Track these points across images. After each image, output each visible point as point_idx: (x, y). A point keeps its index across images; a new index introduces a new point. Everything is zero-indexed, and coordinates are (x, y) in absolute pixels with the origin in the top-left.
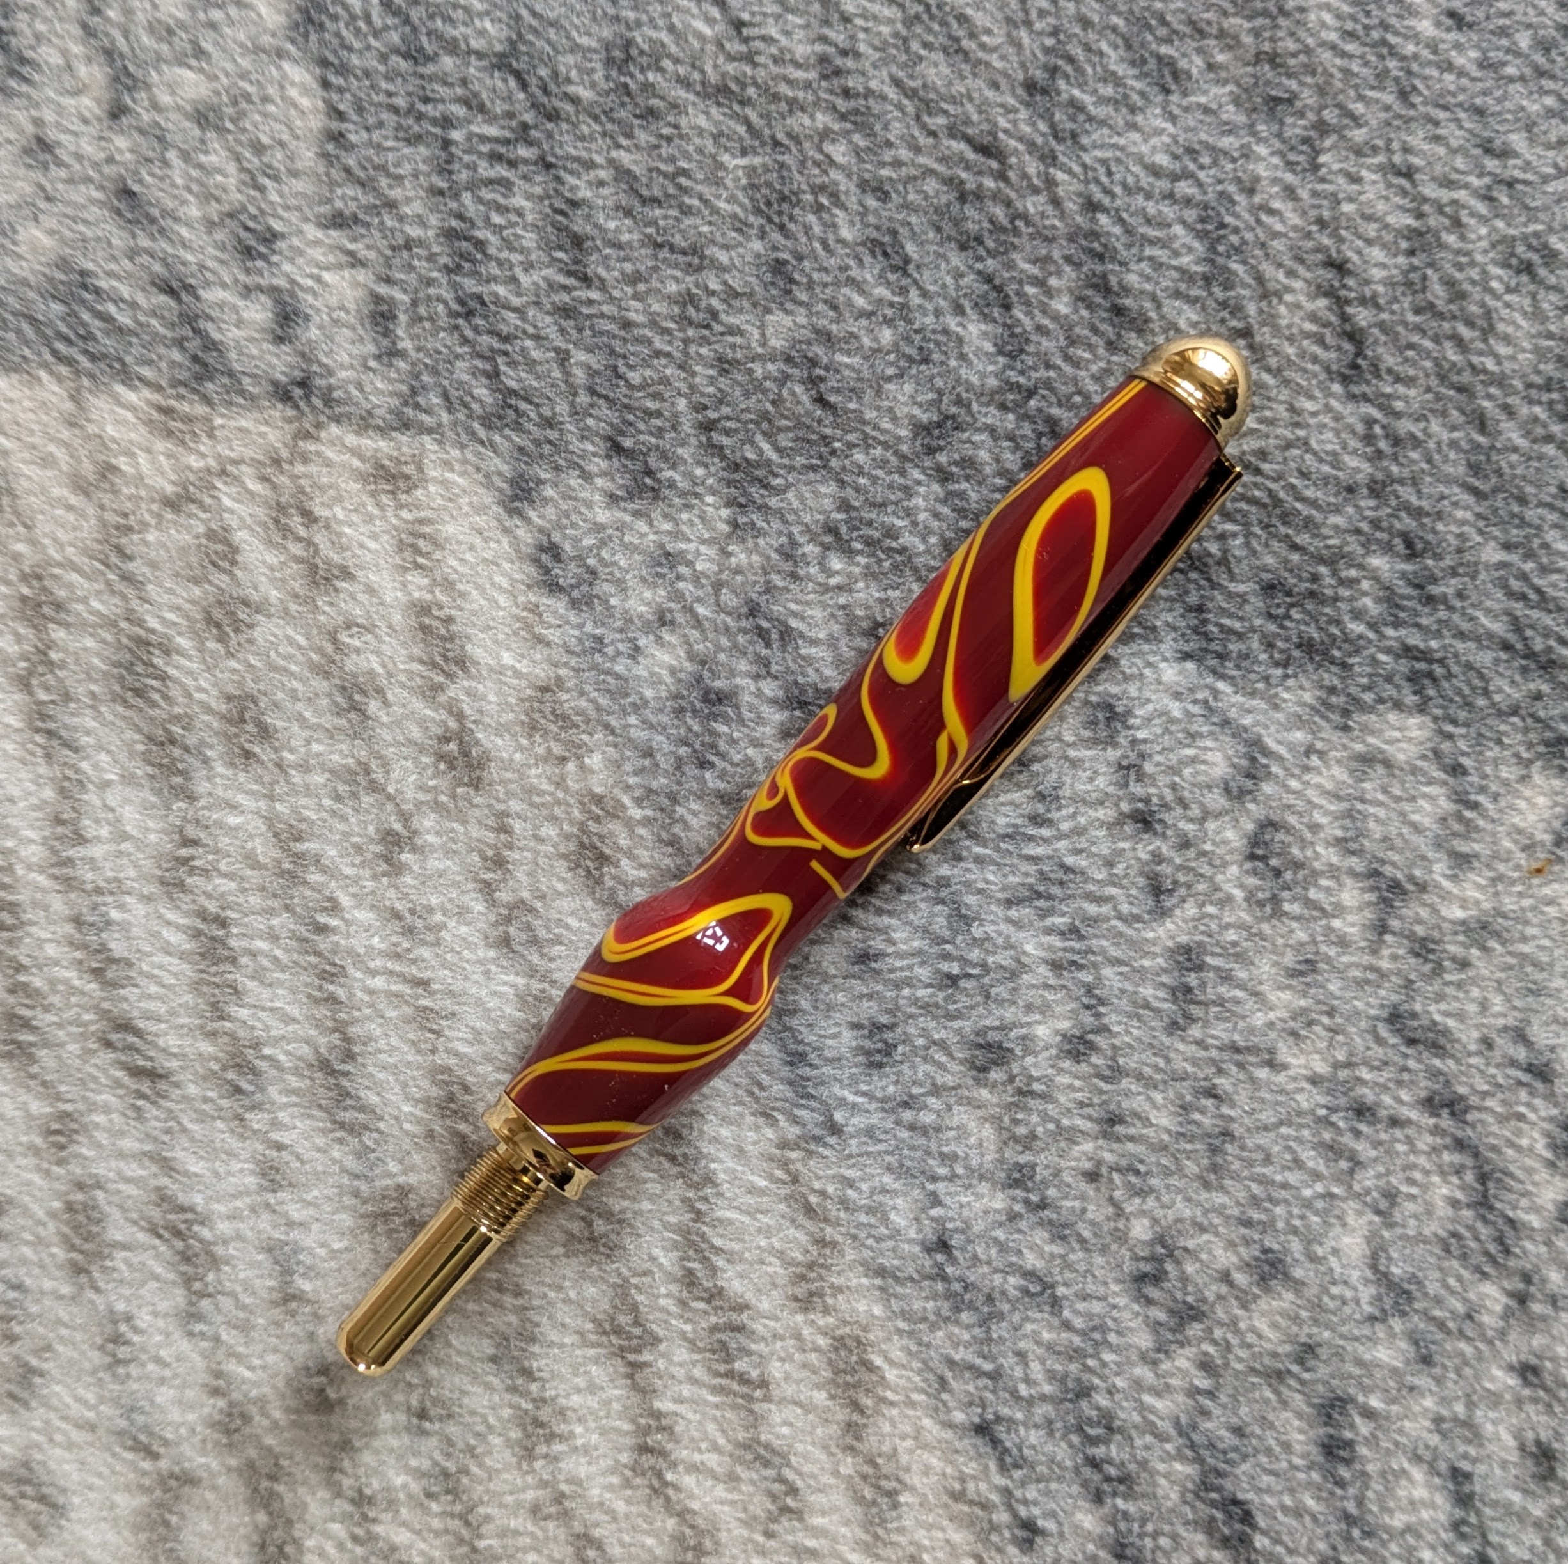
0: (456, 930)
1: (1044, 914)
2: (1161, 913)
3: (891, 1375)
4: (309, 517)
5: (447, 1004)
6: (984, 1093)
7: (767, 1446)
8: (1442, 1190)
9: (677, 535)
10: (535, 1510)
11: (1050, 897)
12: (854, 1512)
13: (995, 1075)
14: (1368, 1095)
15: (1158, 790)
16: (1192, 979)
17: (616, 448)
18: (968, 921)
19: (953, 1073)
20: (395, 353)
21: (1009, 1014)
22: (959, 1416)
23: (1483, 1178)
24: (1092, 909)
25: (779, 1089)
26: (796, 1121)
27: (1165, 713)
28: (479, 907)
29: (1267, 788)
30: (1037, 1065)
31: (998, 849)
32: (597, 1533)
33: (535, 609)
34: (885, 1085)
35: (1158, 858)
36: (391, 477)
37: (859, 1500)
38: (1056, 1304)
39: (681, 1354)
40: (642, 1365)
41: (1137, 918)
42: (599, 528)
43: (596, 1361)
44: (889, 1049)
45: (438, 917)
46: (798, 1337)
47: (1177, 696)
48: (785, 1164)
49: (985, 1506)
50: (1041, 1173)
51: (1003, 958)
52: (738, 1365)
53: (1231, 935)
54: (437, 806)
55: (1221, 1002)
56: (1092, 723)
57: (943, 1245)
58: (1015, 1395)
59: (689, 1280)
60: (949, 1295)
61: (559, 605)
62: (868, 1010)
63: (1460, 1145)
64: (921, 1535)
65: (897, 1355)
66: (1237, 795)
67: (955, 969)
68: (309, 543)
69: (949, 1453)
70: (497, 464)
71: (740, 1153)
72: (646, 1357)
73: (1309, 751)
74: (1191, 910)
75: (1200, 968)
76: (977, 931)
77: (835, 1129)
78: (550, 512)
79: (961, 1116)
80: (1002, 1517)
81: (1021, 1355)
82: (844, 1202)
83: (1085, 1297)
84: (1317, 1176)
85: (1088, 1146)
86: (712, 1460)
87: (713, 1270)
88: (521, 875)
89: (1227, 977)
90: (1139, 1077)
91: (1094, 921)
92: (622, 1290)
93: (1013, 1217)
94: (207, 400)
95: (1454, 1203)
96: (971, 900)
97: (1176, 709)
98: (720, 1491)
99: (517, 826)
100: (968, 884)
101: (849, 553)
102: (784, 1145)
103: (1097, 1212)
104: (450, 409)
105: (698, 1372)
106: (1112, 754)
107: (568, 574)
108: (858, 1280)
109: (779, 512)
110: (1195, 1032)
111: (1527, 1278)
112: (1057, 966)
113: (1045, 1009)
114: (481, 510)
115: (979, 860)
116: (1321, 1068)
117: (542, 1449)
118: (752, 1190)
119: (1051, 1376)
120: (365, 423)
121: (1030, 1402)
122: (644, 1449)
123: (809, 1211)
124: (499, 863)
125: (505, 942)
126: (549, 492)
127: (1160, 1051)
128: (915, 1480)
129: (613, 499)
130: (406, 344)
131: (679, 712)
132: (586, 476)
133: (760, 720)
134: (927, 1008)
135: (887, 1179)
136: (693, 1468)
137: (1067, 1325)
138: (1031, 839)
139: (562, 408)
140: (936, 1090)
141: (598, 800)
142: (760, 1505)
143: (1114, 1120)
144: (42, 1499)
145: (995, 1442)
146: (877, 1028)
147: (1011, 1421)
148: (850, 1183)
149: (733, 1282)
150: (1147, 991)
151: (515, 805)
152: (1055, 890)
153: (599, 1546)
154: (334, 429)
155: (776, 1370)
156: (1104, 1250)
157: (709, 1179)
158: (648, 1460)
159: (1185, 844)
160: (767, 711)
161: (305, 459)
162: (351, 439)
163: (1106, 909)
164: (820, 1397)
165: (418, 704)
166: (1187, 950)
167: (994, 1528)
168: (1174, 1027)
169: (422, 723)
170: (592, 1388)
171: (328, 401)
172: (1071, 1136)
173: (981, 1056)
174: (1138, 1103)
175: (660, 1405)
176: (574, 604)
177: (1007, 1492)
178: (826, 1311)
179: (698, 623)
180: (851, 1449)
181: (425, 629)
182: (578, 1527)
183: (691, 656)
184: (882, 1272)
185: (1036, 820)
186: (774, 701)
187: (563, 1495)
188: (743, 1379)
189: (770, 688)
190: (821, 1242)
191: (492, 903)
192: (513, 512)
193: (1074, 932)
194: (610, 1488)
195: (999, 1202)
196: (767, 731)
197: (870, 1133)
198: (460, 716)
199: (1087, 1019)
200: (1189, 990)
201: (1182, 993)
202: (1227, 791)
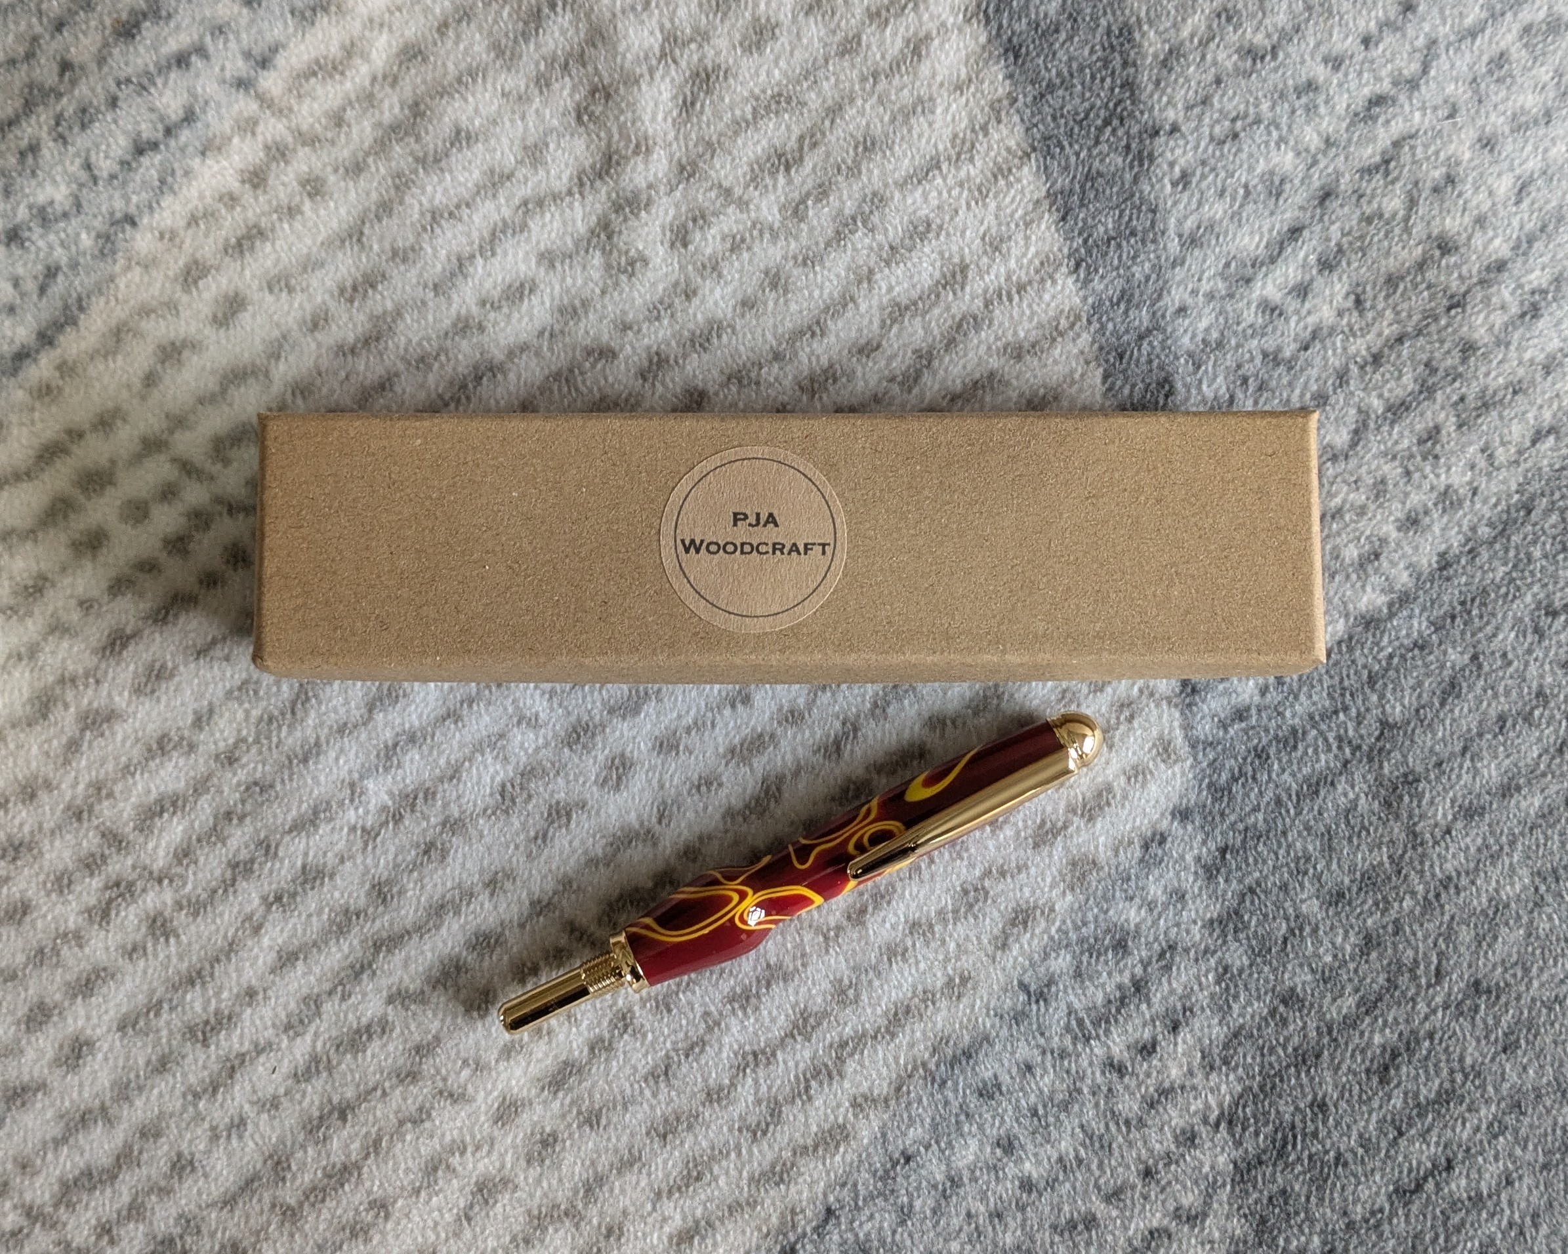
0: (962, 866)
1: (1083, 1145)
2: (1108, 1199)
3: (838, 1158)
4: (1131, 719)
5: (926, 876)
6: (989, 1150)
7: (780, 1112)
9: (1194, 898)
10: (707, 1014)
11: (1092, 1145)
12: (766, 1166)
13: (998, 1152)
15: (1164, 1176)
16: (1080, 1227)
17: (1223, 851)
18: (1066, 1109)
19: (992, 1132)
20: (1225, 726)
21: (1030, 1146)
22: (831, 1199)
24: (1094, 1167)
25: (949, 1052)
26: (938, 1065)
27: (1202, 1164)
28: (977, 873)
29: (1186, 1228)
30: (1011, 1170)
31: (1105, 1111)
32: (708, 1048)
33: (1130, 843)
34: (973, 1102)
35: (1133, 1187)
36: (1166, 750)
37: (773, 1166)
38: (903, 1223)
39: (807, 1054)
40: (793, 1037)
41: (1099, 1190)
42: (1182, 857)
43: (787, 1016)
44: (992, 1097)
45: (965, 855)
46: (838, 1106)
47: (1212, 1168)
48: (915, 1068)
49: (794, 1227)
50: (962, 1192)
51: (1054, 1134)
52: (813, 1083)
53: (1109, 1238)
54: (1018, 833)
55: (1075, 1246)
56: (1183, 1132)
57: (908, 1159)
58: (851, 1223)
59: (843, 1045)
60: (886, 1172)
61: (1138, 854)
62: (1005, 1079)
64: (768, 1202)
65: (848, 1158)
66: (1177, 1214)
67: (1041, 1112)
68: (1118, 723)
69: (812, 1201)
70: (1193, 798)
71: (911, 1045)
72: (799, 1038)
73: (1211, 1242)
74: (1114, 1213)
75: (1088, 1229)
76: (1063, 1116)
77: (943, 1083)
78: (1181, 832)
79: (973, 1144)
80: (792, 1237)
81: (872, 1217)
82: (909, 1104)
83: (911, 1236)
85: (982, 1209)
86: (764, 1089)
87: (852, 1055)
88: (1001, 887)
89: (1088, 1244)
90: (1024, 1220)
91: (1089, 1169)
92: (826, 1014)
93: (935, 1187)
96: (1076, 1107)
97: (1206, 1169)
98: (751, 1099)
99: (1023, 875)
100: (1083, 1104)
101: (1218, 982)
102: (924, 1064)
103: (956, 1222)
104: (1209, 765)
105: (802, 1066)
106: (1173, 1147)
107: (1154, 849)
108: (876, 1125)
109: (1225, 942)
110: (1057, 1238)
112: (1060, 1160)
113: (1039, 1163)
114: (1168, 798)
115: (1097, 1105)
117: (736, 1006)
118: (896, 1059)
119: (868, 1234)
120: (1187, 727)
121: (852, 1229)
122: (755, 1055)
123: (898, 1089)
124: (1003, 874)
125: (966, 892)
126: (1190, 828)
127: (1040, 1225)
128: (793, 1189)
129: (1198, 859)
130: (1231, 731)
131: (1108, 931)
132: (1204, 842)
133: (1121, 972)
134: (1017, 1108)
135: (928, 1120)
136: (756, 1081)
137: (894, 1232)
138: (1118, 1124)
139: (1233, 818)
140: (981, 1128)
141: (1052, 910)
142: (752, 1120)
143: (999, 1216)
144: (619, 778)
145: (826, 1221)
146: (998, 1086)
147: (839, 1224)
148: (920, 1101)
149: (851, 1066)
150: (1066, 1208)
151: (1033, 870)
152: (1097, 1145)
153: (702, 1051)
154: (1177, 715)
155: (818, 1103)
156: (939, 1234)
157: (893, 1036)
158: (750, 1058)
159: (1146, 1198)
160: (1127, 974)
161: (1158, 706)
162: (1176, 724)
163: (1097, 1173)
164: (814, 1128)
166: (1094, 1219)
167: (785, 1235)
168: (1054, 1227)
169: (1055, 810)
170: (773, 1020)
171: (1190, 705)
172: (984, 1198)
173: (1005, 1142)
174: (1012, 1224)
175: (779, 1054)
176: (1141, 860)
177: (804, 1235)
178: (856, 1116)
179: (1155, 923)
180: (795, 1153)
181: (1100, 795)
182: (707, 1038)
183: (1137, 926)
184: (884, 1135)
185: (1127, 1123)
186: (1133, 975)
187: (719, 1025)
188: (807, 1088)
189: (1139, 970)
190: (886, 1101)
191: (982, 879)
192: (1173, 815)
193: (1080, 1162)
194: (731, 1046)
195: (939, 1177)
196: (1117, 978)
197: (947, 1103)
198: (1065, 827)
199: (1042, 1184)
200: (1075, 1227)
201: (1072, 1225)
202: (1177, 1209)
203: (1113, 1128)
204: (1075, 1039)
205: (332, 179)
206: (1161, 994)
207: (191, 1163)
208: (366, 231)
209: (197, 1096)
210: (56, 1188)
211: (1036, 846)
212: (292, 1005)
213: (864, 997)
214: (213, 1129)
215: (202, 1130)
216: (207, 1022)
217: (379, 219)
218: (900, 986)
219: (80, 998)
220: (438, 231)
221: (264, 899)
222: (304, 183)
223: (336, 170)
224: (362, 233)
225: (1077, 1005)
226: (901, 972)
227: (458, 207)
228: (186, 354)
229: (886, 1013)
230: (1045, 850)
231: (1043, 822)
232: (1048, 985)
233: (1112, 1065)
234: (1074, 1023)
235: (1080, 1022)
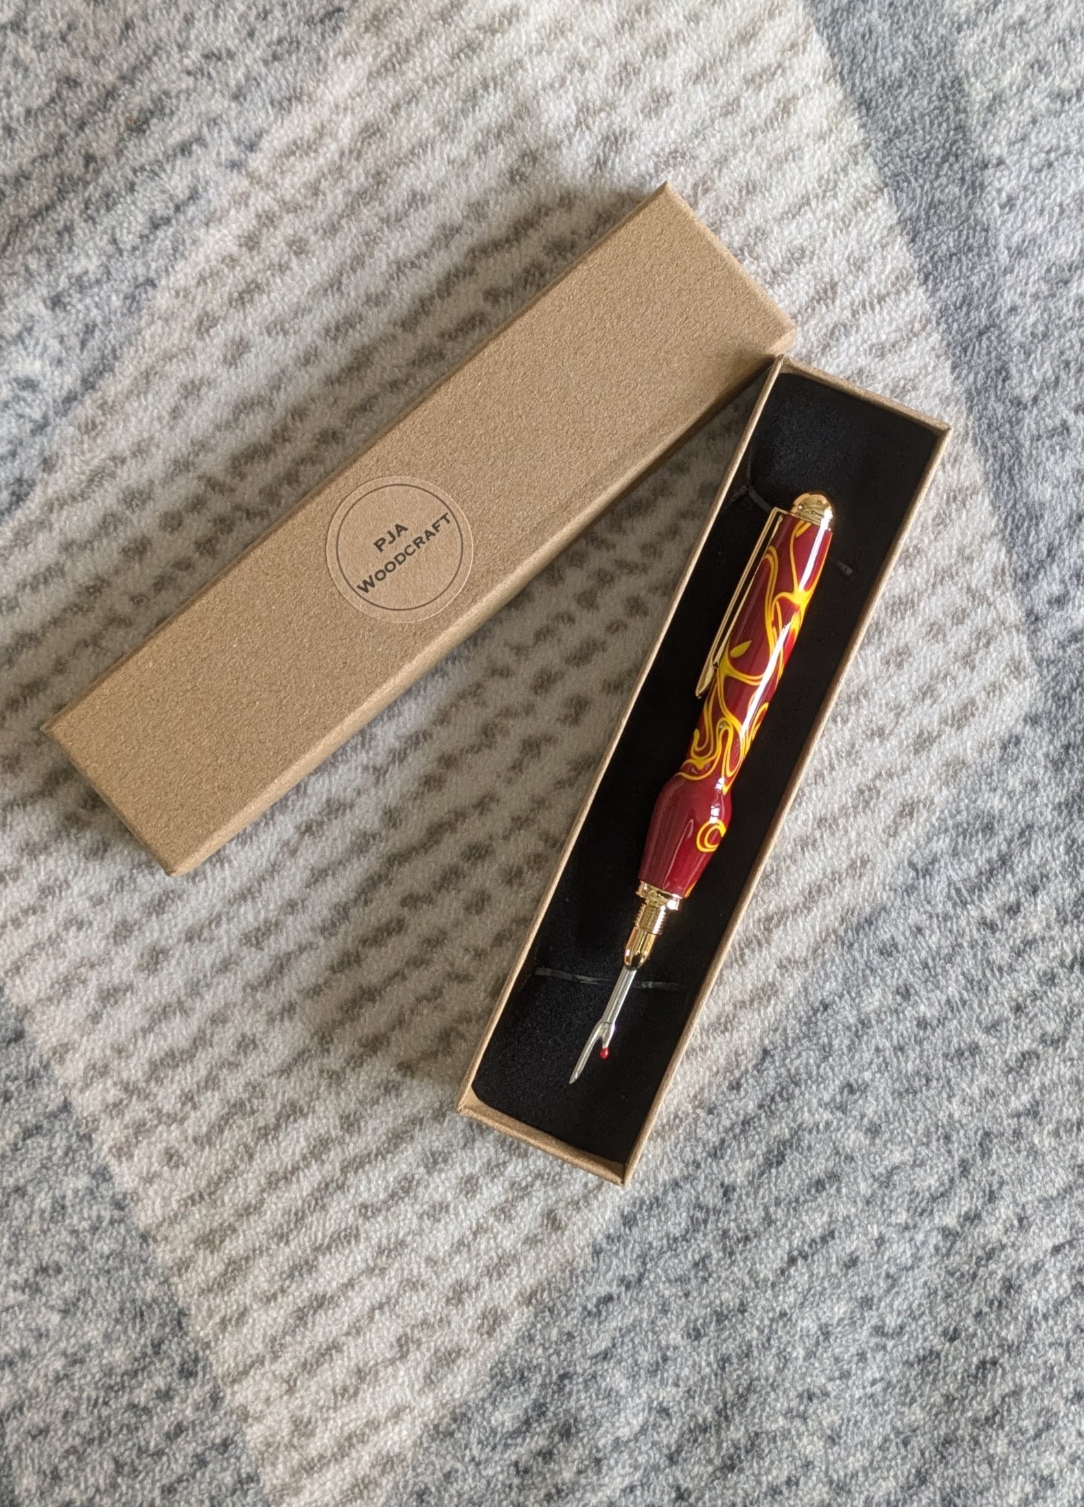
0: (857, 771)
1: (966, 988)
2: (987, 1031)
3: (770, 1009)
4: (988, 644)
5: (828, 780)
6: (890, 997)
8: (933, 1181)
9: (1045, 786)
11: (973, 988)
12: (713, 1018)
13: (898, 998)
14: (954, 1138)
15: (1031, 1010)
16: (967, 1054)
17: (1067, 747)
18: (950, 961)
19: (892, 982)
20: (1064, 648)
21: (923, 993)
22: (767, 1042)
23: (942, 1195)
24: (975, 1006)
25: (855, 920)
26: (846, 931)
27: (1061, 999)
28: (870, 776)
29: (1051, 1050)
30: (909, 1012)
31: (982, 960)
33: (992, 745)
34: (876, 959)
35: (1007, 1020)
36: (1017, 668)
37: (719, 1018)
38: (825, 1059)
41: (980, 1023)
42: (1034, 755)
44: (890, 955)
46: (768, 968)
47: (1070, 1001)
48: (828, 935)
49: (738, 1066)
50: (871, 1032)
51: (943, 982)
52: (747, 951)
53: (990, 1061)
54: (901, 742)
55: (963, 1068)
56: (1045, 974)
57: (826, 1008)
58: (784, 1059)
59: (769, 919)
60: (809, 1018)
61: (998, 754)
62: (900, 940)
63: (952, 1180)
64: (716, 1046)
65: (778, 1009)
66: (1043, 1040)
67: (931, 964)
68: (978, 649)
69: (752, 1044)
70: (1041, 706)
71: (824, 917)
73: (1072, 1059)
74: (993, 1041)
75: (973, 1055)
76: (948, 966)
77: (851, 945)
78: (1032, 734)
79: (878, 993)
80: (737, 1074)
81: (799, 1055)
82: (824, 964)
83: (832, 1069)
84: (916, 1132)
85: (888, 1044)
87: (777, 926)
88: (889, 785)
89: (973, 1066)
90: (922, 1051)
91: (971, 1008)
93: (849, 1028)
94: (1014, 586)
95: (929, 1188)
96: (959, 959)
97: (1065, 1002)
99: (907, 776)
100: (964, 956)
101: (1067, 853)
102: (835, 931)
103: (867, 1056)
104: (1054, 678)
106: (1037, 987)
107: (1011, 748)
108: (799, 982)
109: (1072, 821)
110: (948, 1064)
111: (915, 1226)
112: (948, 1002)
113: (931, 1005)
114: (1021, 708)
115: (975, 956)
116: (956, 1116)
118: (813, 927)
119: (797, 1069)
120: (1033, 649)
121: (784, 1065)
123: (815, 951)
124: (890, 775)
125: (862, 792)
126: (1039, 730)
127: (935, 1055)
128: (736, 1035)
129: (1047, 755)
130: (1069, 651)
131: (978, 817)
132: (1051, 741)
133: (990, 849)
134: (911, 962)
135: (840, 975)
137: (818, 1067)
138: (992, 970)
139: (1073, 720)
140: (883, 979)
141: (932, 803)
143: (902, 1049)
144: (577, 714)
145: (763, 1059)
146: (895, 946)
147: (773, 1062)
148: (833, 961)
149: (777, 935)
150: (955, 1040)
151: (915, 771)
152: (977, 989)
154: (1025, 639)
155: (751, 966)
156: (853, 1067)
157: (809, 909)
159: (1017, 1027)
160: (995, 849)
161: (1009, 633)
162: (1024, 647)
163: (978, 1011)
164: (750, 987)
165: (936, 718)
166: (977, 1047)
167: (732, 1073)
168: (946, 1056)
169: (931, 722)
171: (1034, 632)
172: (888, 1035)
173: (902, 990)
174: (912, 1056)
176: (1001, 759)
177: (747, 1071)
178: (782, 975)
179: (1014, 808)
180: (735, 1006)
181: (965, 708)
183: (1001, 811)
184: (806, 989)
185: (1000, 969)
186: (999, 851)
188: (742, 955)
189: (1004, 847)
190: (806, 961)
191: (873, 780)
192: (1025, 721)
193: (964, 1003)
195: (852, 1021)
196: (987, 854)
197: (855, 961)
198: (939, 736)
199: (935, 1022)
200: (962, 1055)
201: (960, 1053)
202: (1043, 1035)
203: (989, 974)
204: (955, 905)
205: (313, 239)
206: (1023, 866)
207: (254, 1041)
208: (344, 280)
209: (254, 989)
210: (147, 1067)
211: (916, 752)
212: (325, 912)
213: (784, 880)
214: (269, 1013)
215: (261, 1016)
216: (258, 929)
217: (354, 271)
218: (812, 871)
219: (154, 917)
220: (403, 278)
221: (298, 828)
222: (290, 244)
223: (316, 232)
224: (340, 283)
225: (955, 878)
226: (812, 858)
227: (418, 257)
228: (204, 390)
229: (802, 892)
230: (924, 755)
231: (921, 733)
232: (933, 862)
233: (985, 923)
234: (953, 892)
235: (958, 891)
